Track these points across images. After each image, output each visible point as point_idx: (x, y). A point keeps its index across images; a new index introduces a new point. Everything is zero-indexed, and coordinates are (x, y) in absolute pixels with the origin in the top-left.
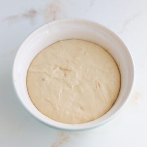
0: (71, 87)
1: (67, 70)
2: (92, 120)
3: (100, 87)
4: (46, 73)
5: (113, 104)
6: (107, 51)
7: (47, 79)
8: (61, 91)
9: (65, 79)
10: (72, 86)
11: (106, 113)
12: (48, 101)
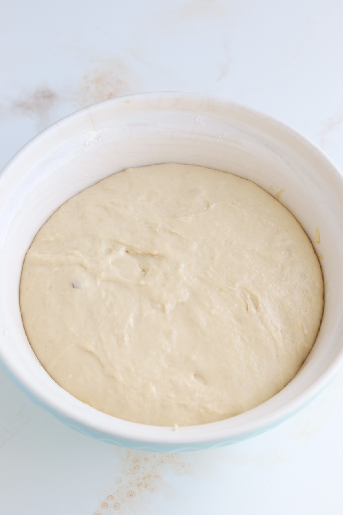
0: (163, 309)
1: (152, 256)
2: (235, 414)
3: (257, 308)
4: (82, 265)
5: (303, 363)
6: (275, 198)
7: (86, 283)
8: (131, 321)
9: (143, 283)
10: (169, 307)
11: (278, 391)
12: (90, 353)
